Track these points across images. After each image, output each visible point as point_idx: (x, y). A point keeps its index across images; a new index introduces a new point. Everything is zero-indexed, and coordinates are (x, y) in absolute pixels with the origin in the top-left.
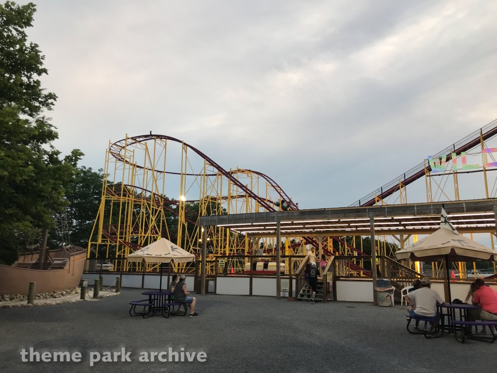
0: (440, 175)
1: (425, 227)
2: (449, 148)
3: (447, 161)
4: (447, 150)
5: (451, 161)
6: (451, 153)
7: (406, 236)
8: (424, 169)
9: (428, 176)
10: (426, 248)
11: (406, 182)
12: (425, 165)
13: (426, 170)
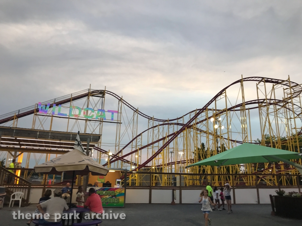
0: (43, 116)
1: (35, 148)
2: (52, 101)
3: (49, 108)
4: (50, 101)
5: (52, 108)
6: (53, 104)
7: (20, 153)
8: (34, 110)
9: (35, 115)
10: (66, 164)
11: (19, 116)
12: (35, 107)
13: (35, 111)
